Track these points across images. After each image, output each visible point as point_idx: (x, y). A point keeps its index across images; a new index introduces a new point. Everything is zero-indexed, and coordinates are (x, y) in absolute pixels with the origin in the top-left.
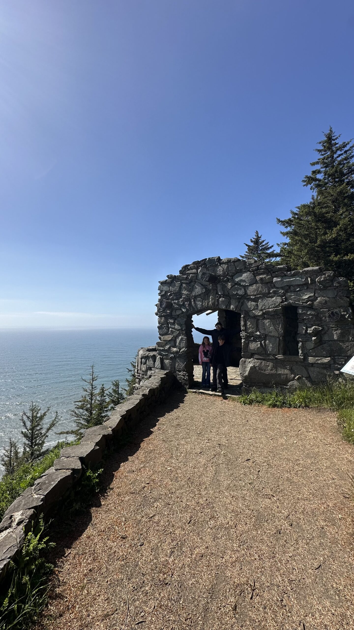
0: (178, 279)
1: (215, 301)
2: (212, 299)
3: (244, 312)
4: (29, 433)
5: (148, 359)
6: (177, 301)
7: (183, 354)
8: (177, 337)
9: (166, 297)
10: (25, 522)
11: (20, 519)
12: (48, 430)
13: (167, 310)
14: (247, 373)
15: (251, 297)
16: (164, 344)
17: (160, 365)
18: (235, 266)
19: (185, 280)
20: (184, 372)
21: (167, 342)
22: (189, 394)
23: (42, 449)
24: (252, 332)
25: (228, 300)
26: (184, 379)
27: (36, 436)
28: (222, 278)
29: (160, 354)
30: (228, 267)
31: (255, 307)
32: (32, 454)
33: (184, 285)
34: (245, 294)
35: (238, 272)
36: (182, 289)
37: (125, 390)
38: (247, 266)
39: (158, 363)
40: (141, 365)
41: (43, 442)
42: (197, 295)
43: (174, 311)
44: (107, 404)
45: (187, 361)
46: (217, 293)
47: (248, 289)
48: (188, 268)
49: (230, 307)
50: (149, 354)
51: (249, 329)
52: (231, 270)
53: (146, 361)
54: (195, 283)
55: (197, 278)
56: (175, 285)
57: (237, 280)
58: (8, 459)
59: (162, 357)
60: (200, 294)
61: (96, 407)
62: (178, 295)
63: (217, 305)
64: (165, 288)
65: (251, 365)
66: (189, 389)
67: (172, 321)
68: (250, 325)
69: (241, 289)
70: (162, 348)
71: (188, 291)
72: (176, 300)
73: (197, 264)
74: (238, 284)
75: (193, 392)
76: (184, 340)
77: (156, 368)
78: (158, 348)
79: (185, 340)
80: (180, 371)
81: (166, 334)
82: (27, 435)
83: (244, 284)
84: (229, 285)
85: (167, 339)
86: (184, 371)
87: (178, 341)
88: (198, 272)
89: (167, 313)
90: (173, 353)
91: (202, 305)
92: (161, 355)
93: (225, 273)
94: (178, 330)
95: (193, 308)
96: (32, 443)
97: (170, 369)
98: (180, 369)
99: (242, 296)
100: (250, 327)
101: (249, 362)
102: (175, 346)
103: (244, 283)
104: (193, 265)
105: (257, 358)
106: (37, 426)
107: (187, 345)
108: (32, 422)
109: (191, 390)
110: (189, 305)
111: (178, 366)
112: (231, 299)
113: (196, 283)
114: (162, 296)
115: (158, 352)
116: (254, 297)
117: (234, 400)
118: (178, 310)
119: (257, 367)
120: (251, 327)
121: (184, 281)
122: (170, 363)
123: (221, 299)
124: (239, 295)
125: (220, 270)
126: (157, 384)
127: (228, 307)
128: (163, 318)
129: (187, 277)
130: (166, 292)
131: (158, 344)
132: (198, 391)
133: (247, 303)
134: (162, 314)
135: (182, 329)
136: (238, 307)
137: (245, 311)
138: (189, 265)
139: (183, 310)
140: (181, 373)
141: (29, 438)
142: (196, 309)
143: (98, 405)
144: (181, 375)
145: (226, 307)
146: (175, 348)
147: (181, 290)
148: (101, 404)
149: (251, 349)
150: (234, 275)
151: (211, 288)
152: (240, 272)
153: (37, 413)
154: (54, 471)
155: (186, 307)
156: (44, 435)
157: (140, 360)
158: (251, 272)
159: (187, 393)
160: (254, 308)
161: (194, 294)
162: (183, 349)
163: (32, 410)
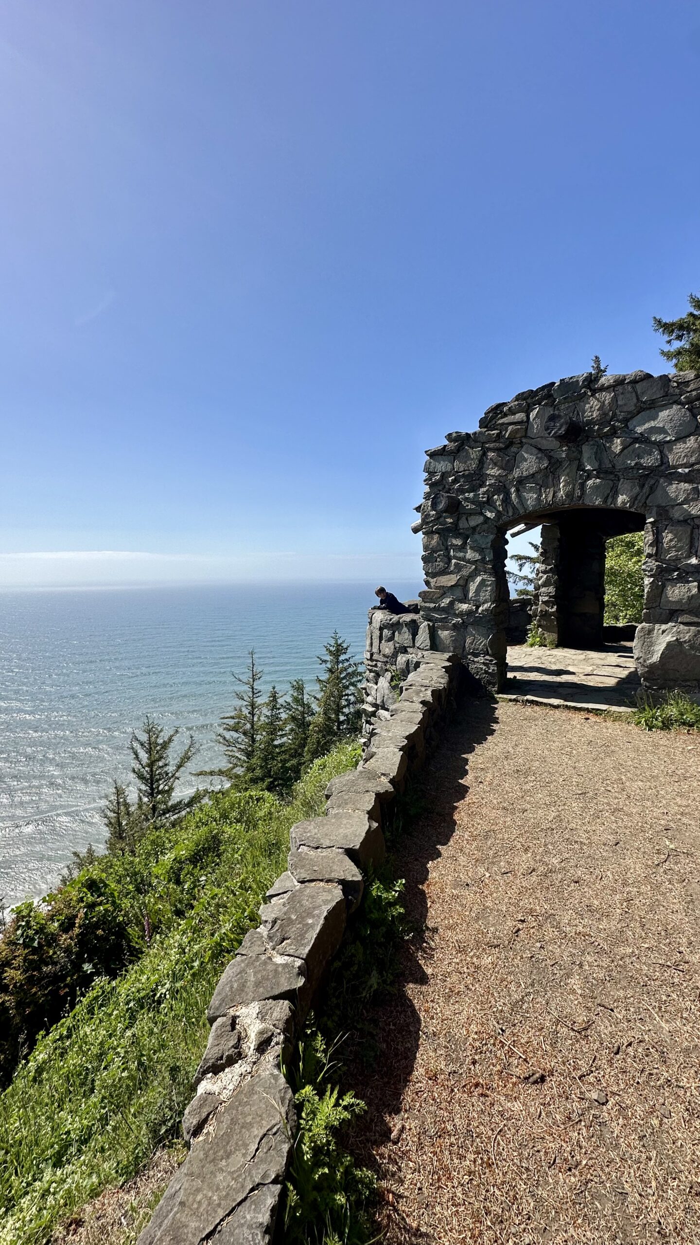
0: (476, 441)
1: (574, 489)
2: (567, 484)
3: (655, 509)
4: (146, 771)
5: (397, 629)
6: (472, 495)
7: (484, 616)
8: (470, 579)
9: (445, 487)
10: (277, 1044)
11: (261, 1033)
12: (179, 767)
13: (445, 518)
14: (656, 658)
15: (680, 470)
16: (439, 596)
17: (428, 641)
18: (636, 393)
19: (495, 442)
20: (487, 657)
21: (445, 591)
22: (500, 704)
23: (170, 799)
24: (677, 559)
25: (611, 482)
26: (486, 672)
27: (158, 777)
28: (596, 427)
29: (427, 618)
30: (615, 399)
31: (688, 494)
32: (154, 808)
33: (491, 455)
34: (662, 463)
35: (644, 410)
36: (485, 466)
37: (315, 698)
38: (671, 390)
39: (423, 636)
40: (380, 642)
41: (171, 789)
42: (527, 477)
43: (464, 518)
44: (284, 724)
45: (495, 632)
46: (581, 467)
47: (671, 450)
48: (502, 412)
49: (615, 498)
50: (400, 618)
51: (668, 551)
52: (625, 405)
53: (393, 634)
54: (522, 447)
55: (526, 433)
56: (468, 456)
57: (639, 430)
58: (115, 815)
59: (434, 625)
60: (533, 474)
61: (262, 727)
62: (476, 479)
63: (580, 497)
64: (442, 466)
65: (669, 638)
66: (498, 694)
67: (458, 542)
68: (671, 540)
69: (650, 454)
70: (432, 605)
71: (501, 468)
72: (469, 492)
73: (528, 400)
74: (643, 439)
75: (510, 700)
76: (487, 586)
77: (418, 648)
78: (423, 604)
79: (490, 585)
80: (476, 655)
81: (444, 572)
82: (143, 775)
83: (660, 437)
84: (617, 445)
85: (445, 584)
86: (488, 654)
87: (473, 587)
88: (531, 419)
89: (446, 523)
90: (461, 614)
91: (538, 499)
92: (429, 620)
93: (607, 414)
94: (474, 562)
95: (514, 508)
96: (152, 789)
97: (452, 649)
98: (477, 649)
99: (652, 471)
100: (670, 547)
101: (663, 632)
102: (464, 599)
103: (662, 436)
104: (516, 403)
105: (685, 620)
106: (158, 760)
107: (495, 597)
108: (150, 752)
109: (505, 696)
110: (503, 501)
111: (472, 643)
112: (619, 480)
113: (525, 447)
114: (431, 486)
115: (422, 613)
116: (687, 470)
117: (617, 718)
118: (475, 514)
119: (685, 642)
120: (674, 547)
121: (492, 445)
122: (452, 636)
123: (590, 483)
124: (644, 468)
125: (591, 407)
126: (443, 681)
127: (610, 500)
128: (436, 536)
129: (501, 432)
130: (444, 475)
131: (423, 595)
132: (521, 698)
133: (667, 486)
134: (433, 527)
135: (483, 559)
136: (639, 498)
137: (658, 506)
138: (504, 404)
139: (489, 514)
140: (481, 659)
141: (147, 781)
142: (522, 511)
143: (267, 724)
144: (479, 664)
145: (605, 501)
146: (465, 603)
147: (482, 468)
148: (272, 723)
149: (670, 601)
150: (632, 418)
151: (564, 456)
152: (651, 408)
153: (157, 737)
154: (296, 883)
155: (495, 508)
156: (172, 777)
157: (377, 633)
158: (683, 404)
159: (497, 702)
160: (685, 499)
161: (516, 473)
162: (486, 606)
163: (149, 732)
